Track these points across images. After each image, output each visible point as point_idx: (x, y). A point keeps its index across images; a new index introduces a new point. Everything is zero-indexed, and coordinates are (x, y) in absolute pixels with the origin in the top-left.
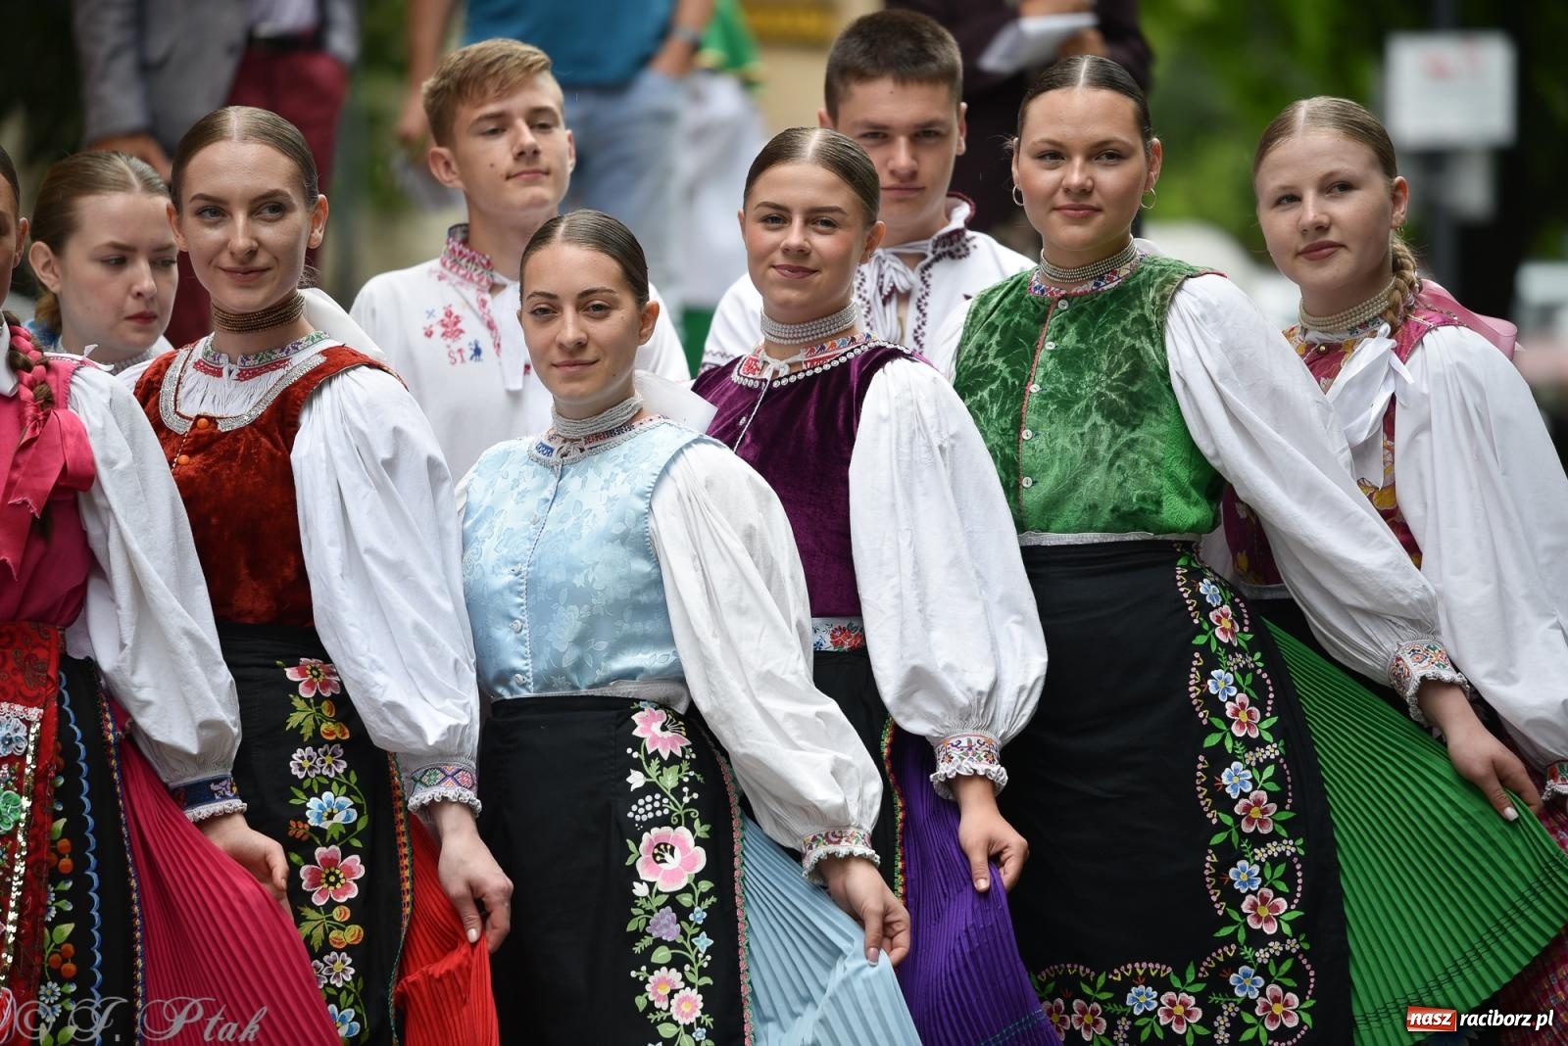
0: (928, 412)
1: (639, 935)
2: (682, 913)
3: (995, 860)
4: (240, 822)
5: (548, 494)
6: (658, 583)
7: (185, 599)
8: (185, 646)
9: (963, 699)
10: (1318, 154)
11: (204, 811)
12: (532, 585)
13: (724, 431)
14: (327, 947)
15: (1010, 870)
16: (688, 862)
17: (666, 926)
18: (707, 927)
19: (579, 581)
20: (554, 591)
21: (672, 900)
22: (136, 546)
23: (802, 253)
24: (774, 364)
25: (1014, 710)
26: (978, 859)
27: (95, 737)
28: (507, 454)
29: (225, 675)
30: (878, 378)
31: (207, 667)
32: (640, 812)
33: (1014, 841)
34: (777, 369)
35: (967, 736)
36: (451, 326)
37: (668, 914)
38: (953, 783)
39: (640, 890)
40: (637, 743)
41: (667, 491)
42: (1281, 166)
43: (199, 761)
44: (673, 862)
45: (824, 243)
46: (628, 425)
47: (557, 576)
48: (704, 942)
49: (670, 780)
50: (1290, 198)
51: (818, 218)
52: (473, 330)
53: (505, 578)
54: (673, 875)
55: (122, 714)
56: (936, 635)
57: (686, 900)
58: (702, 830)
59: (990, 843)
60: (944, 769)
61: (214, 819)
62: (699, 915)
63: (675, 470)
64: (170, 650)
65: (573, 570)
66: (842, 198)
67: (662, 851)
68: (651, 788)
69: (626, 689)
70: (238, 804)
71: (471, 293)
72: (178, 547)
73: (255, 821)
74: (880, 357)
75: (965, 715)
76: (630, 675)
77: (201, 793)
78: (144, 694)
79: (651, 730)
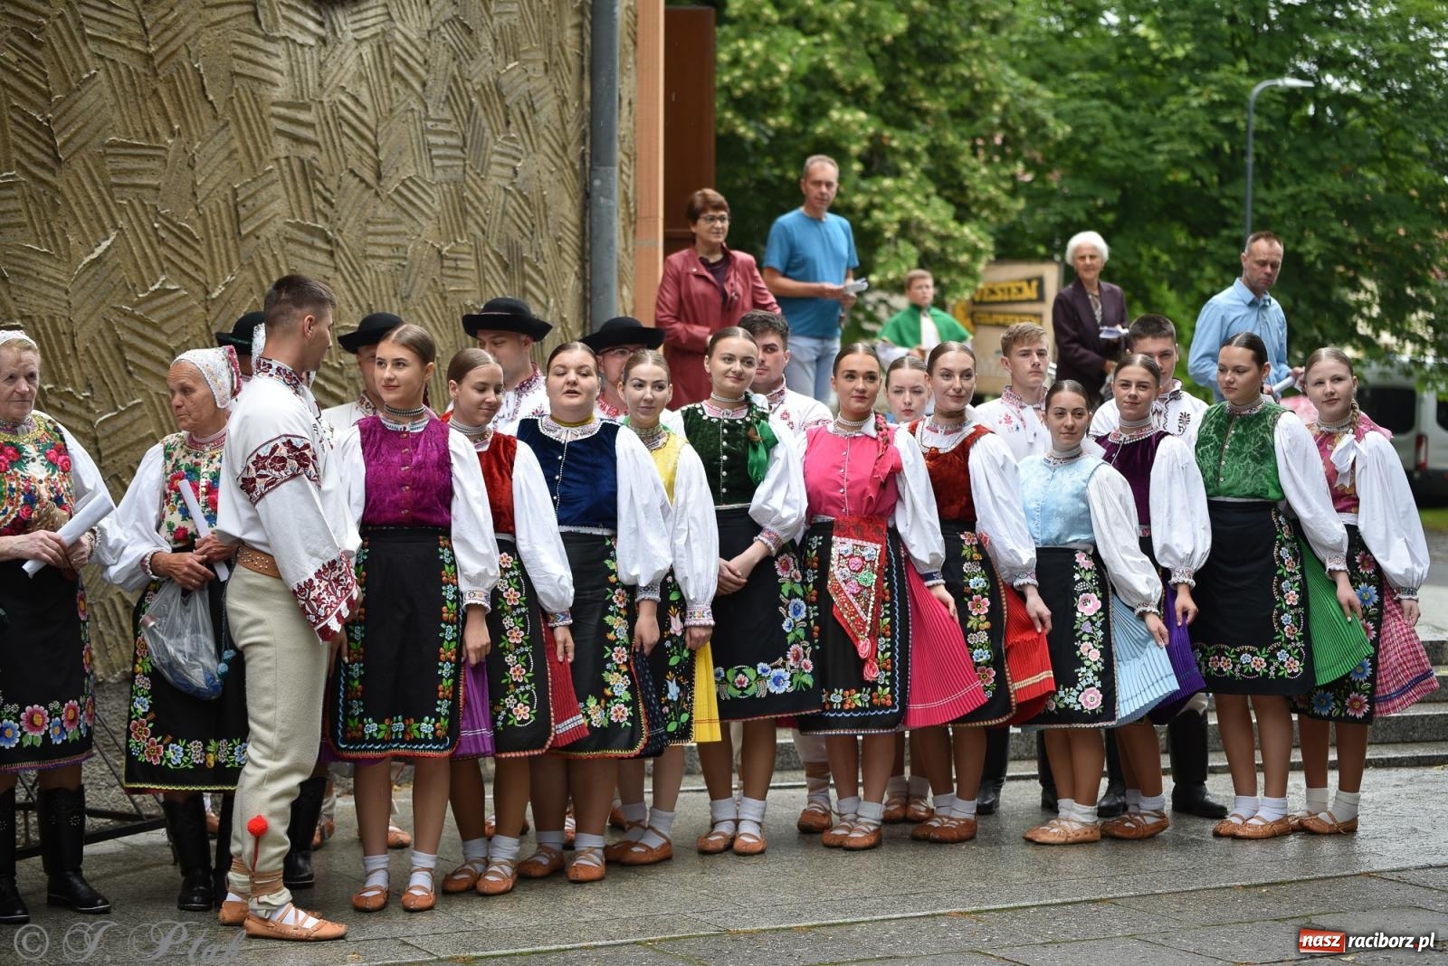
0: (1178, 455)
1: (1078, 630)
2: (1093, 623)
3: (1185, 614)
4: (942, 588)
5: (1049, 476)
6: (1088, 511)
7: (929, 511)
8: (927, 527)
9: (1181, 556)
10: (1331, 368)
11: (930, 583)
12: (1043, 509)
13: (1108, 458)
14: (978, 630)
15: (1190, 618)
16: (1095, 606)
17: (1087, 627)
18: (1101, 628)
19: (1061, 509)
20: (1052, 511)
21: (1090, 619)
22: (913, 491)
23: (1135, 397)
24: (1124, 435)
25: (1199, 561)
26: (1179, 614)
27: (898, 556)
28: (1032, 462)
29: (941, 538)
30: (1162, 442)
31: (935, 534)
32: (1079, 588)
33: (1192, 606)
34: (1125, 438)
35: (1182, 568)
36: (1008, 419)
37: (1088, 623)
38: (1176, 585)
39: (1078, 615)
40: (1077, 564)
41: (1093, 481)
42: (1317, 372)
43: (930, 566)
44: (1090, 606)
45: (1142, 394)
46: (1078, 456)
47: (1053, 507)
48: (1100, 633)
49: (1088, 577)
50: (1320, 383)
51: (1140, 385)
52: (1016, 421)
53: (1034, 505)
54: (1090, 610)
55: (906, 549)
56: (1174, 533)
57: (1094, 619)
58: (1099, 595)
59: (1184, 608)
60: (1174, 580)
61: (934, 586)
62: (1099, 624)
63: (1096, 473)
64: (923, 528)
65: (1059, 505)
66: (1148, 378)
67: (1086, 601)
68: (1082, 580)
69: (1074, 546)
70: (943, 581)
71: (1014, 408)
72: (928, 492)
73: (948, 587)
74: (1162, 435)
75: (1182, 562)
76: (1075, 541)
77: (930, 577)
78: (913, 542)
79: (1081, 559)
